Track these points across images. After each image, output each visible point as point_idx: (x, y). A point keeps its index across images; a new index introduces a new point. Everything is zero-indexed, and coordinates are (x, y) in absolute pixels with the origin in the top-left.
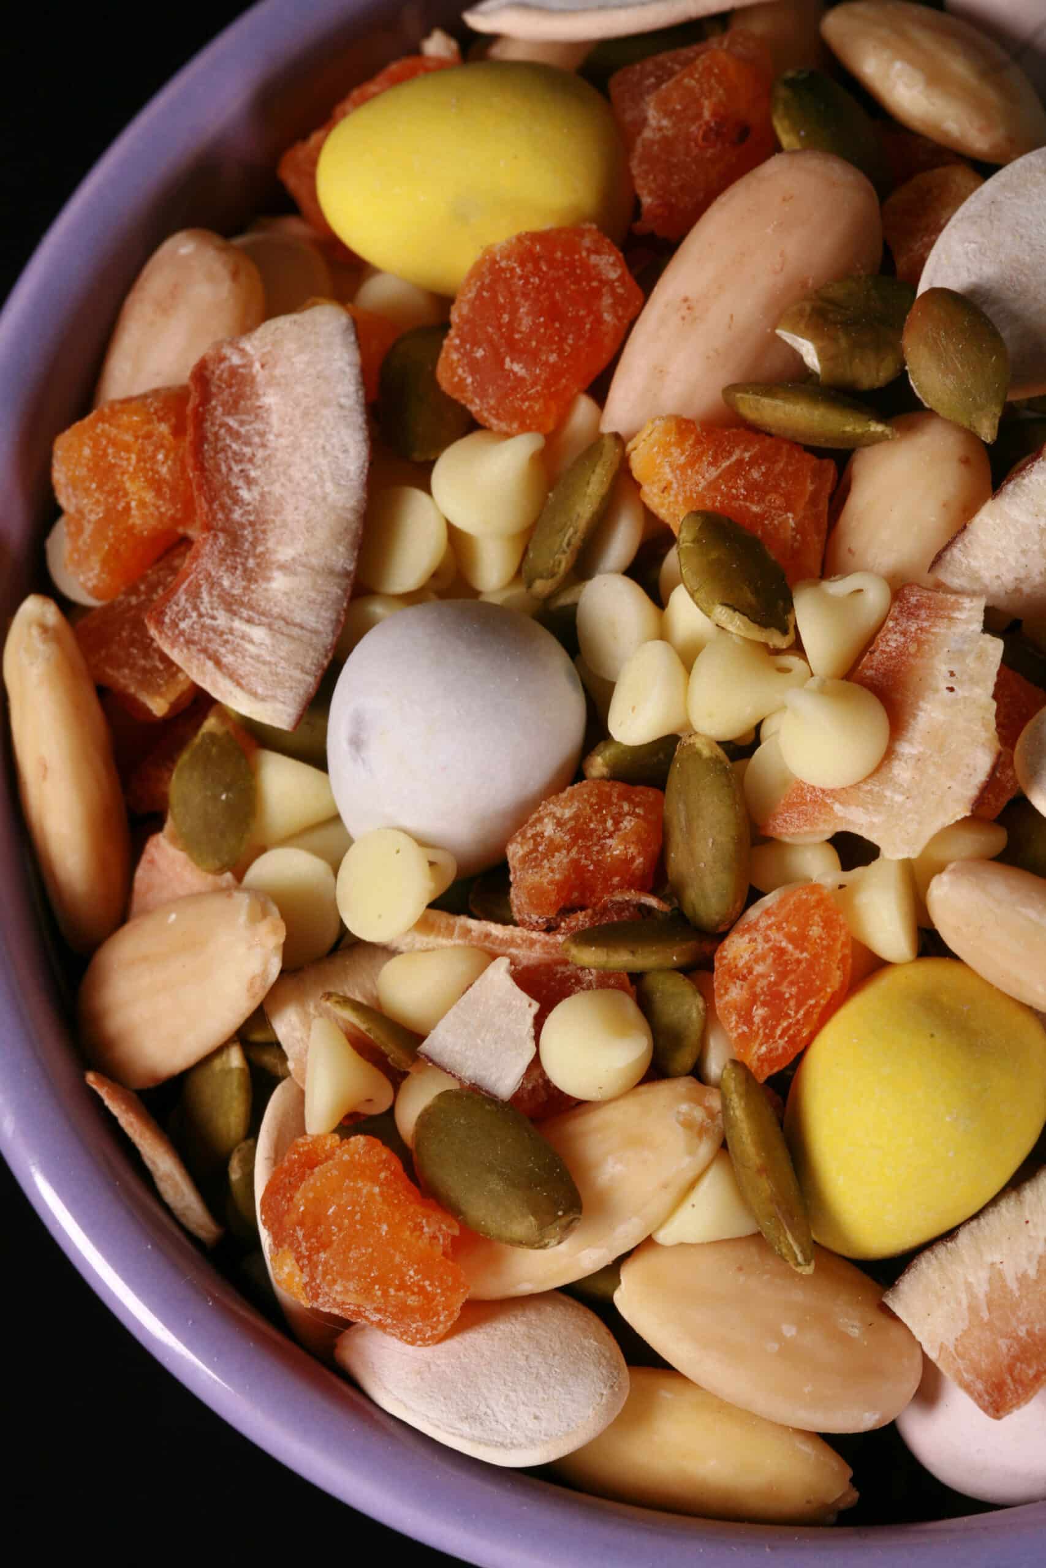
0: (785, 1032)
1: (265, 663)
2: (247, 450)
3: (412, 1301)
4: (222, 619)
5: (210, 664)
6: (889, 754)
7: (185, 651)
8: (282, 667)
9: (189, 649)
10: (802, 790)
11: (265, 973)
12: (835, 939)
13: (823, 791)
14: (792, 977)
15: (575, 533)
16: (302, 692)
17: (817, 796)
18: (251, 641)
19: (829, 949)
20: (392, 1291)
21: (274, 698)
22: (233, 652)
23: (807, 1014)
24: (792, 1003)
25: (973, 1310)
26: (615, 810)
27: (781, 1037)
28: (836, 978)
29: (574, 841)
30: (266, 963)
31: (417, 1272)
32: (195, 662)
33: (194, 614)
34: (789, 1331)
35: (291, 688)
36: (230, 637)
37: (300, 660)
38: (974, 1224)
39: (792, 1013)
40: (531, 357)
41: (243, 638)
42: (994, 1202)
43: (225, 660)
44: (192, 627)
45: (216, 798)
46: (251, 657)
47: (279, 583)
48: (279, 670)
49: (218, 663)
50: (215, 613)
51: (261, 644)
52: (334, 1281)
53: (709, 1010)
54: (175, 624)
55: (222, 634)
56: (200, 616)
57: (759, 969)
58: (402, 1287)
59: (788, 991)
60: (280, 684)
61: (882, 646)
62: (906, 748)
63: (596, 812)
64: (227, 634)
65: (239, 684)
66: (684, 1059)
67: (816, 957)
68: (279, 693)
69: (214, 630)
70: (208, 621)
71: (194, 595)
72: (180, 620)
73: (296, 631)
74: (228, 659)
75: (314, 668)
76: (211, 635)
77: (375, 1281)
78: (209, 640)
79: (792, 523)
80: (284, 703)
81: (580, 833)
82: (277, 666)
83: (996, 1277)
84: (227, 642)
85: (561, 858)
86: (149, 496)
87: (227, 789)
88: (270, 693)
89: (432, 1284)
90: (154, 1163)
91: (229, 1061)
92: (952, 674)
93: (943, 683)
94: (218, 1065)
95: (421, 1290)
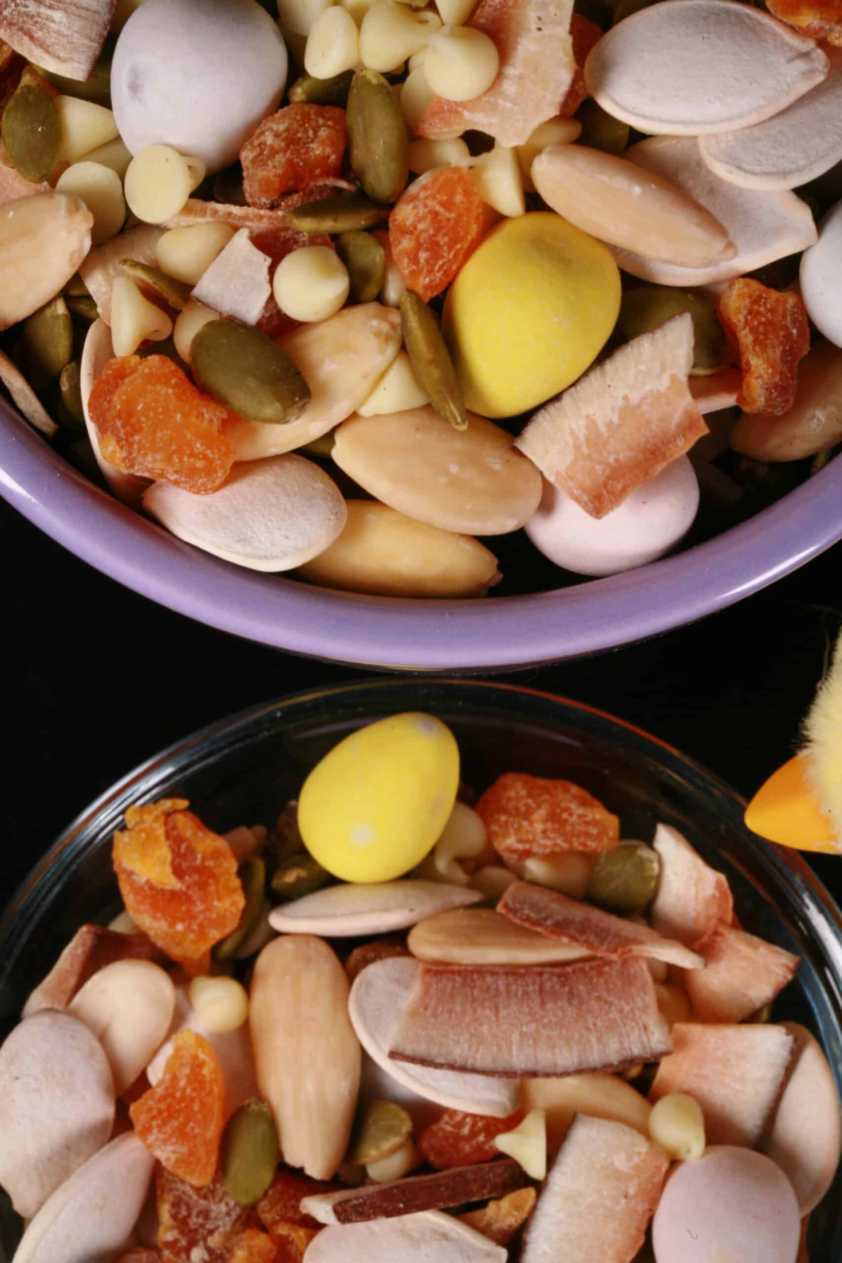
0: (441, 267)
1: (64, 36)
3: (200, 464)
4: (32, 7)
5: (26, 39)
6: (499, 76)
7: (8, 30)
8: (77, 38)
9: (11, 28)
10: (441, 103)
11: (81, 248)
12: (471, 203)
13: (456, 103)
14: (444, 230)
16: (90, 54)
17: (451, 107)
18: (53, 21)
19: (468, 210)
20: (185, 459)
21: (71, 59)
22: (41, 29)
23: (456, 255)
24: (445, 248)
25: (577, 447)
26: (313, 124)
27: (438, 271)
28: (475, 229)
29: (288, 146)
30: (81, 241)
31: (202, 445)
32: (16, 38)
33: (13, 5)
34: (454, 469)
35: (83, 52)
36: (39, 20)
37: (88, 32)
38: (573, 389)
39: (445, 255)
41: (47, 19)
42: (586, 374)
43: (36, 35)
44: (12, 14)
45: (34, 131)
46: (54, 32)
48: (74, 40)
49: (31, 37)
50: (27, 3)
51: (61, 23)
52: (146, 454)
53: (388, 256)
55: (32, 17)
56: (17, 5)
57: (421, 226)
58: (192, 455)
59: (443, 240)
60: (75, 49)
61: (490, 2)
62: (511, 71)
63: (301, 126)
64: (36, 17)
65: (47, 51)
66: (371, 290)
67: (460, 216)
68: (76, 56)
69: (27, 14)
70: (23, 9)
72: (3, 9)
73: (84, 13)
74: (38, 34)
75: (97, 37)
76: (25, 18)
77: (174, 452)
78: (24, 22)
80: (79, 62)
81: (291, 141)
82: (72, 38)
83: (591, 424)
84: (36, 22)
85: (280, 158)
87: (43, 123)
88: (69, 56)
89: (212, 452)
90: (10, 382)
91: (55, 310)
92: (540, 19)
93: (534, 26)
94: (48, 312)
95: (205, 457)
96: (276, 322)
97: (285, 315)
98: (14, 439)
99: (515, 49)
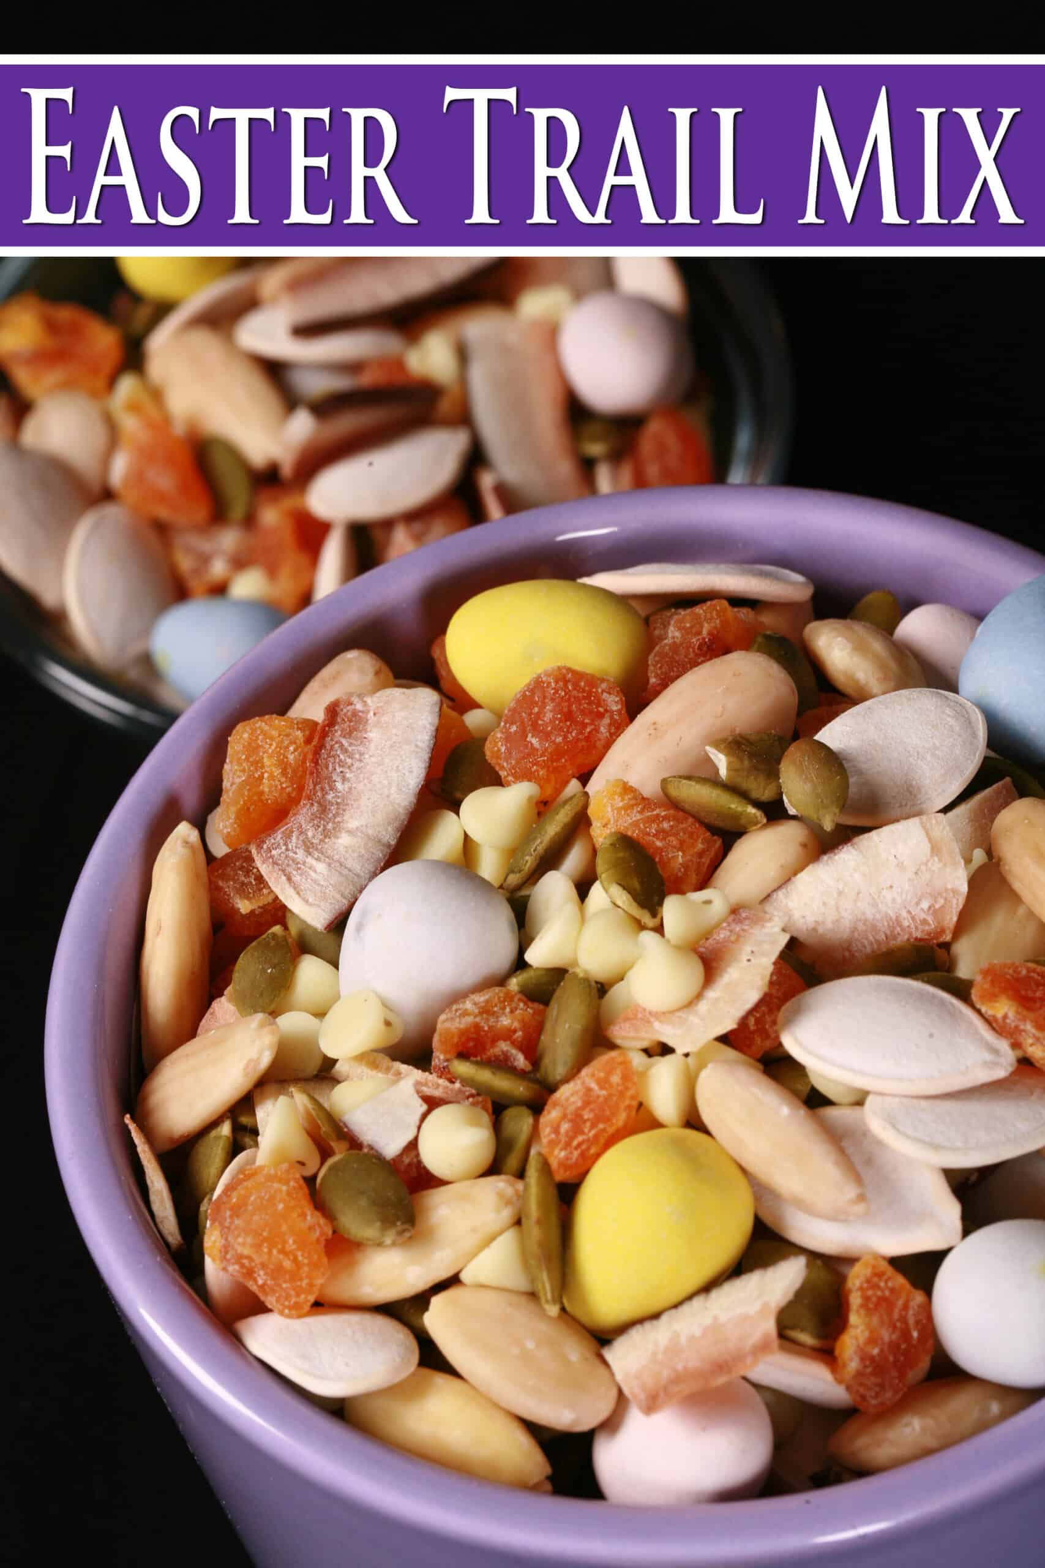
0: (579, 1145)
1: (319, 885)
2: (349, 761)
3: (287, 1264)
4: (300, 855)
5: (284, 878)
6: (699, 996)
7: (270, 867)
8: (331, 891)
9: (273, 867)
10: (637, 1011)
11: (258, 1061)
12: (627, 1088)
13: (650, 1013)
14: (592, 1106)
15: (541, 843)
16: (337, 907)
17: (645, 1016)
18: (315, 871)
19: (622, 1094)
20: (275, 1252)
21: (319, 906)
22: (301, 875)
23: (596, 1136)
24: (588, 1124)
25: (654, 1354)
26: (514, 1005)
27: (576, 1148)
28: (621, 1119)
29: (481, 1013)
30: (261, 1053)
31: (295, 1242)
32: (275, 875)
33: (284, 848)
34: (530, 1345)
35: (331, 903)
36: (302, 867)
37: (342, 889)
38: (673, 1311)
39: (586, 1130)
40: (546, 736)
41: (310, 868)
42: (690, 1298)
43: (294, 879)
44: (280, 855)
45: (264, 970)
46: (312, 880)
47: (343, 841)
48: (327, 891)
49: (289, 879)
50: (298, 850)
51: (320, 873)
52: (238, 1236)
53: (535, 1128)
54: (269, 850)
55: (298, 863)
56: (287, 850)
57: (572, 1099)
58: (282, 1251)
59: (587, 1115)
60: (324, 897)
61: (715, 936)
62: (711, 994)
63: (501, 1002)
64: (301, 864)
65: (298, 893)
66: (513, 1162)
67: (610, 1095)
68: (322, 904)
69: (293, 860)
70: (291, 854)
71: (288, 836)
72: (273, 849)
73: (345, 872)
74: (297, 878)
75: (350, 896)
76: (291, 862)
77: (265, 1240)
78: (288, 865)
79: (680, 860)
80: (324, 911)
81: (486, 1011)
82: (326, 889)
83: (676, 1336)
84: (299, 869)
85: (469, 1020)
86: (277, 772)
87: (274, 967)
88: (316, 903)
89: (302, 1256)
90: (152, 1182)
91: (221, 1131)
92: (752, 952)
93: (745, 957)
94: (213, 1133)
95: (295, 1260)
96: (414, 1173)
97: (425, 1168)
98: (130, 1217)
99: (721, 976)
